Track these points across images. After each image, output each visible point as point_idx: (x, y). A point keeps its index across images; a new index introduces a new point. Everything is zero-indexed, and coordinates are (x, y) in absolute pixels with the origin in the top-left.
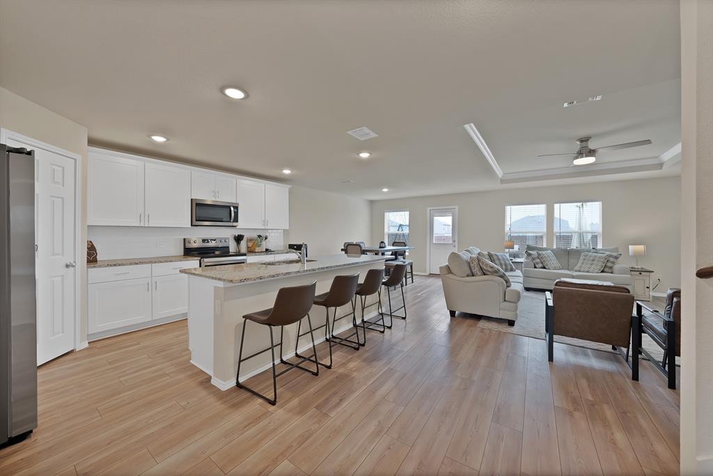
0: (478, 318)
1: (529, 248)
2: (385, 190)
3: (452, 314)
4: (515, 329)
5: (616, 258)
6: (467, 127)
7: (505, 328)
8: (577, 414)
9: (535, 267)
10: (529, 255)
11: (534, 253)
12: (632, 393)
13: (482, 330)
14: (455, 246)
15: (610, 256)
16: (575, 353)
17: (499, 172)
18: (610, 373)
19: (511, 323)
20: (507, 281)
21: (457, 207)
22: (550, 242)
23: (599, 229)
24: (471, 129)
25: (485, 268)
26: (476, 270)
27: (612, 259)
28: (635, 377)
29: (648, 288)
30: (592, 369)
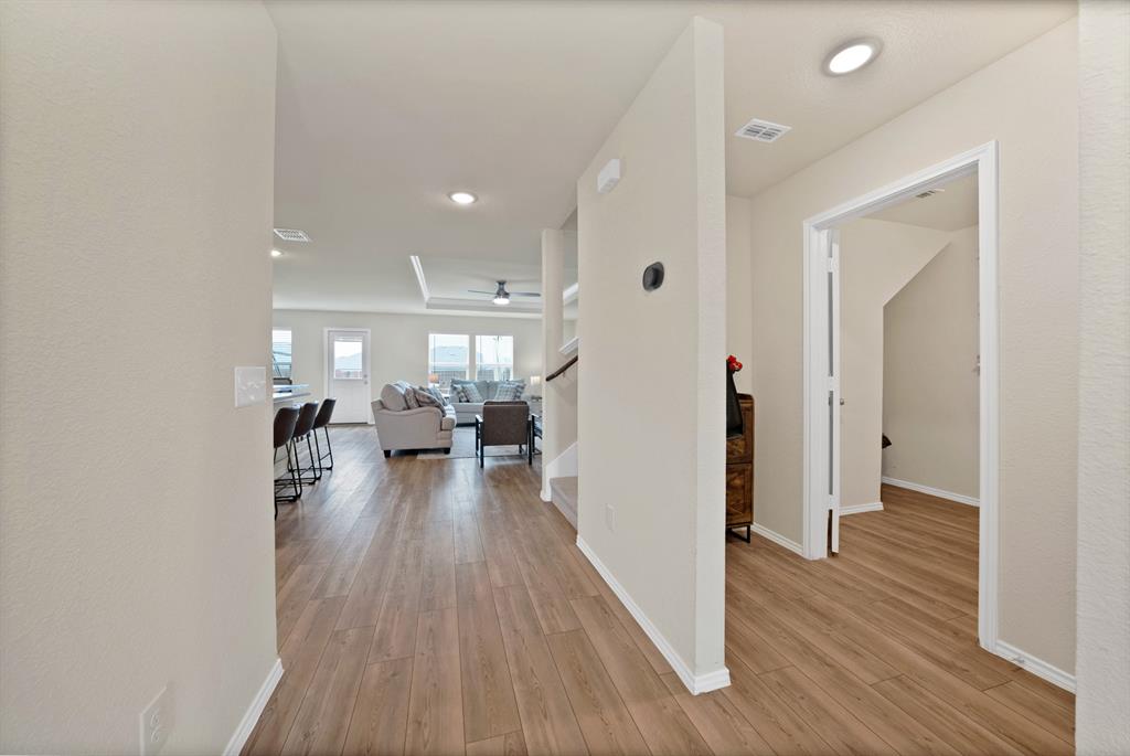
0: (413, 452)
1: (454, 382)
3: (387, 453)
4: (451, 455)
5: (523, 388)
6: (412, 257)
7: (442, 456)
8: (501, 485)
9: (461, 401)
10: (455, 389)
11: (459, 386)
12: (529, 471)
13: (423, 461)
14: (366, 383)
15: (519, 386)
16: (497, 460)
17: (426, 295)
18: (519, 465)
19: (447, 451)
20: (443, 411)
21: (369, 331)
22: (472, 375)
23: (510, 363)
24: (415, 261)
25: (421, 399)
26: (413, 403)
28: (530, 463)
30: (508, 466)
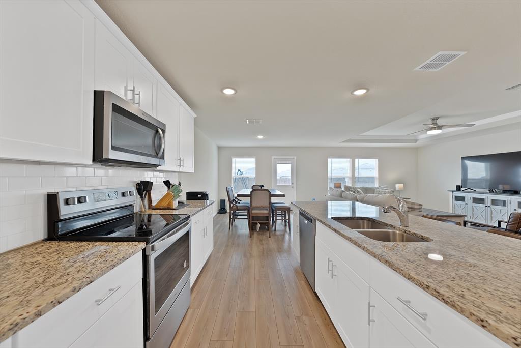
2: (260, 137)
14: (293, 187)
21: (295, 157)
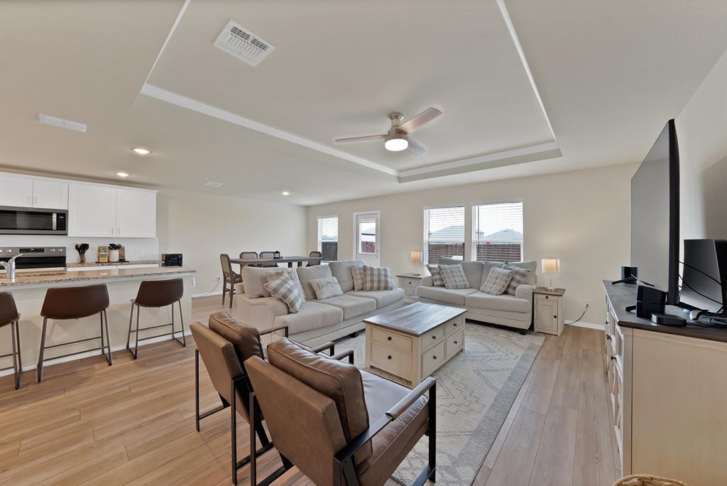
5: (524, 275)
9: (433, 285)
11: (435, 267)
14: (378, 257)
15: (517, 273)
21: (380, 212)
27: (518, 277)
29: (555, 317)
